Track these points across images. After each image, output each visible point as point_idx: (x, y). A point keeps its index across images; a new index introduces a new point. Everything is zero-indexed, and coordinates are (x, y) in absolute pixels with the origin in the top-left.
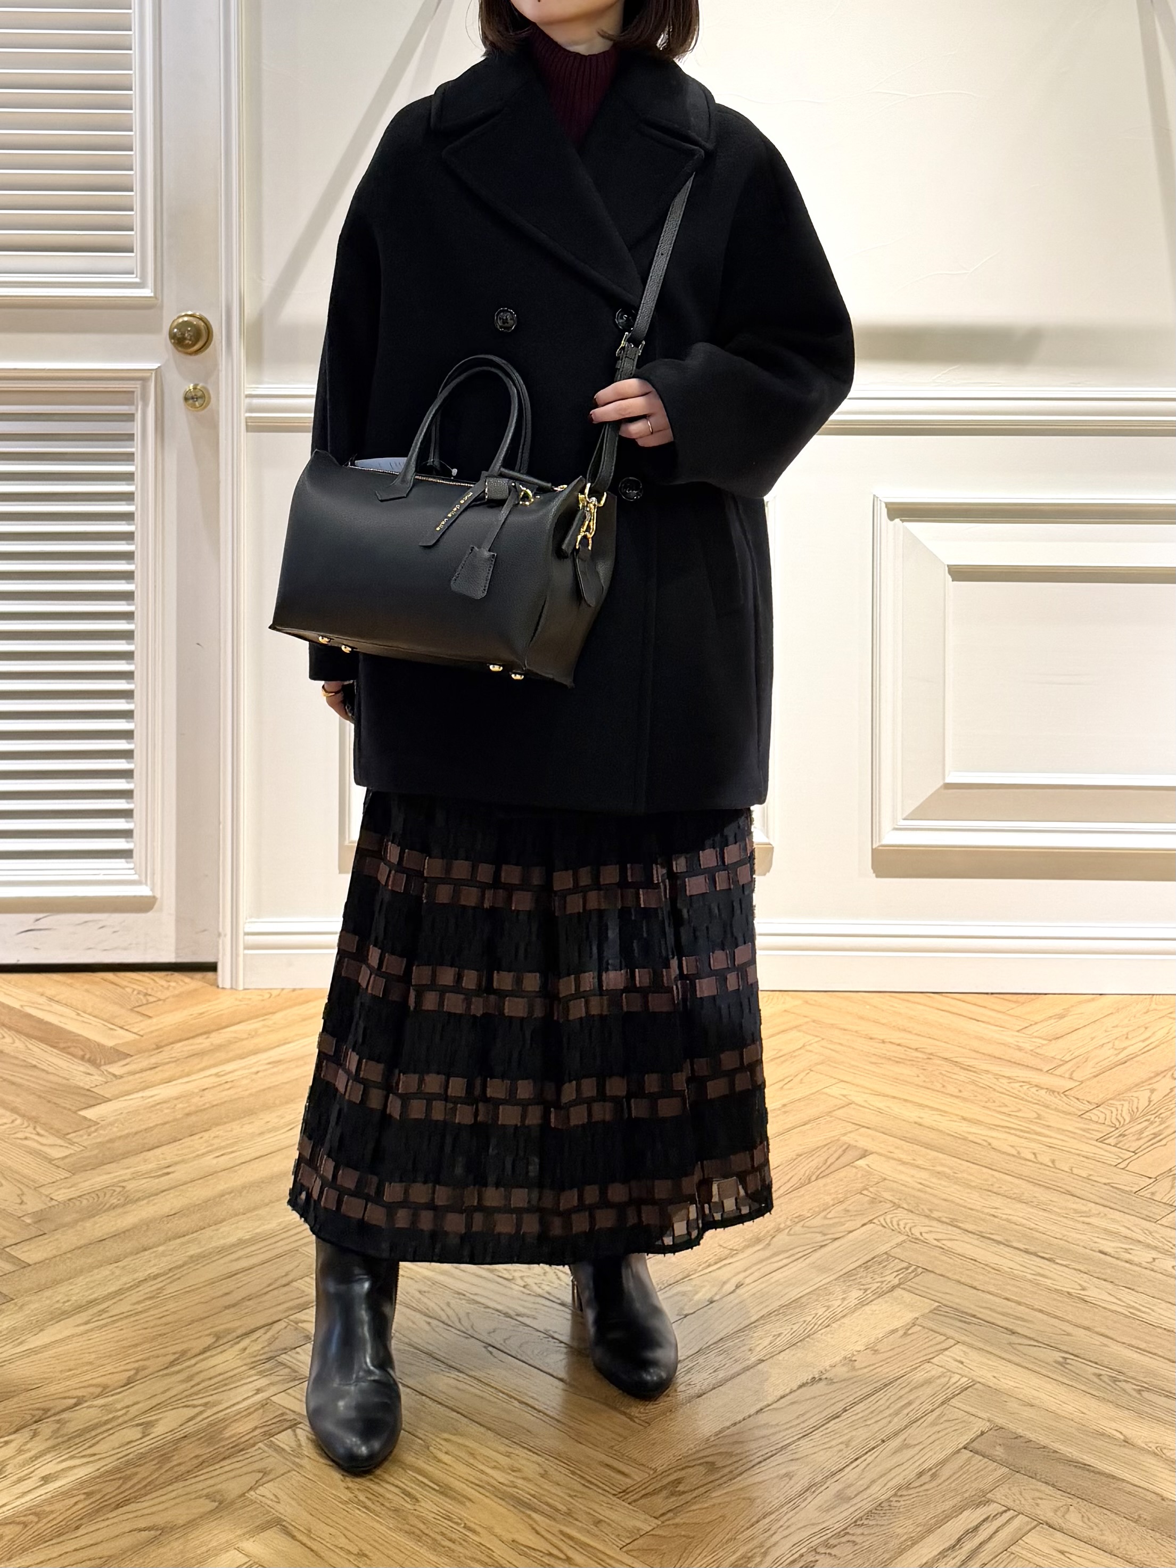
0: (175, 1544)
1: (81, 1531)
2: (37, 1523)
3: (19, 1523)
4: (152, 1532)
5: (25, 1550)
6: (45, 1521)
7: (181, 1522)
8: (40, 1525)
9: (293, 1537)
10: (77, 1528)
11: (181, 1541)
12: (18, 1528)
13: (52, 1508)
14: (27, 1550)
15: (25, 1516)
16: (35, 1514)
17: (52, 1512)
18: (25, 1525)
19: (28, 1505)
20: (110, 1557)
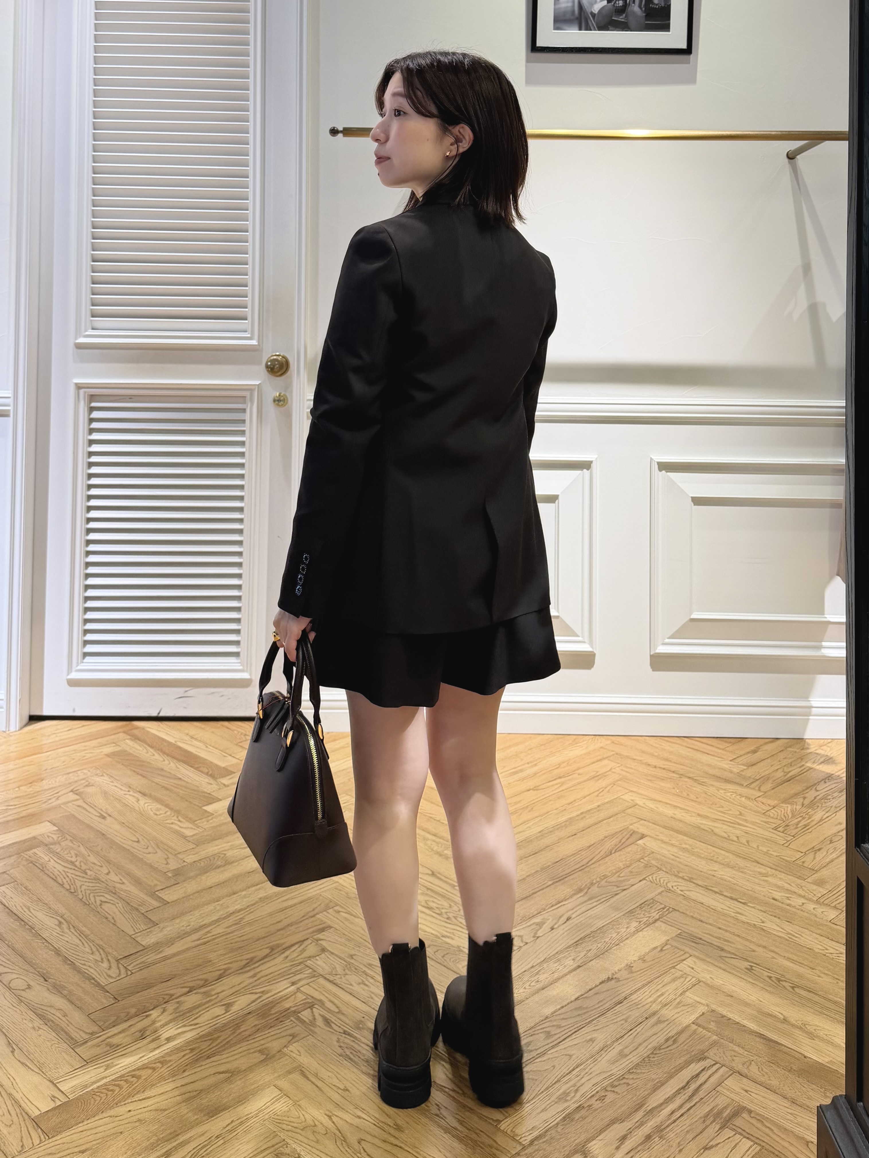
0: (239, 1082)
1: (186, 1074)
2: (161, 1068)
3: (150, 1068)
4: (227, 1074)
5: (152, 1085)
6: (166, 1067)
7: (244, 1068)
8: (162, 1070)
9: (307, 1078)
10: (184, 1071)
11: (243, 1080)
12: (150, 1071)
13: (170, 1058)
14: (154, 1085)
15: (155, 1063)
16: (161, 1063)
17: (170, 1061)
18: (154, 1069)
19: (157, 1056)
20: (201, 1090)
